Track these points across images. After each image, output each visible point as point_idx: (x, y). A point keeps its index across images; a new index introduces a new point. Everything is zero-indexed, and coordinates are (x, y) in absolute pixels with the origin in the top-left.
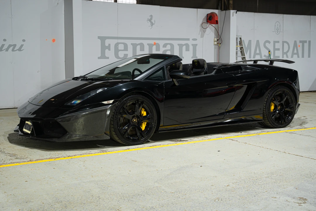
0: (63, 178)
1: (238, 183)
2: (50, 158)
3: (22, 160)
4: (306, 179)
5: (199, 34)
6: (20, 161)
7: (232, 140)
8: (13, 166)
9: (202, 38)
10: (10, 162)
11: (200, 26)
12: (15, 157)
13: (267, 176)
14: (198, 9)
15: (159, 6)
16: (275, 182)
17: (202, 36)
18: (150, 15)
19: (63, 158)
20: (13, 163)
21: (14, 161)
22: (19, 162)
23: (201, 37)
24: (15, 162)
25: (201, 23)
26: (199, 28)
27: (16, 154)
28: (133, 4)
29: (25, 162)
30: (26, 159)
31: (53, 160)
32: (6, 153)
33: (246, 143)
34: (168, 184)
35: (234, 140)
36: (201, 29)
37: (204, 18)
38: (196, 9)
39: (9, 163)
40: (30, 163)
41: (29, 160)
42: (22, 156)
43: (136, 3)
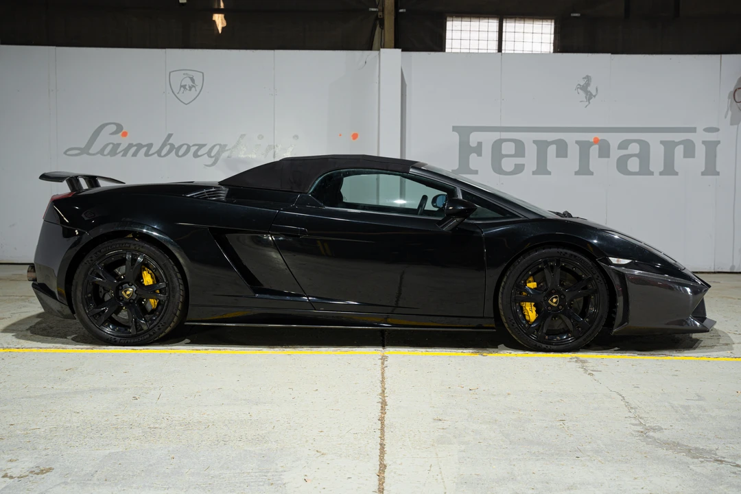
5: (726, 117)
7: (384, 358)
11: (729, 98)
14: (723, 56)
15: (609, 55)
18: (584, 76)
23: (732, 124)
25: (732, 89)
28: (541, 55)
38: (717, 57)
43: (552, 51)
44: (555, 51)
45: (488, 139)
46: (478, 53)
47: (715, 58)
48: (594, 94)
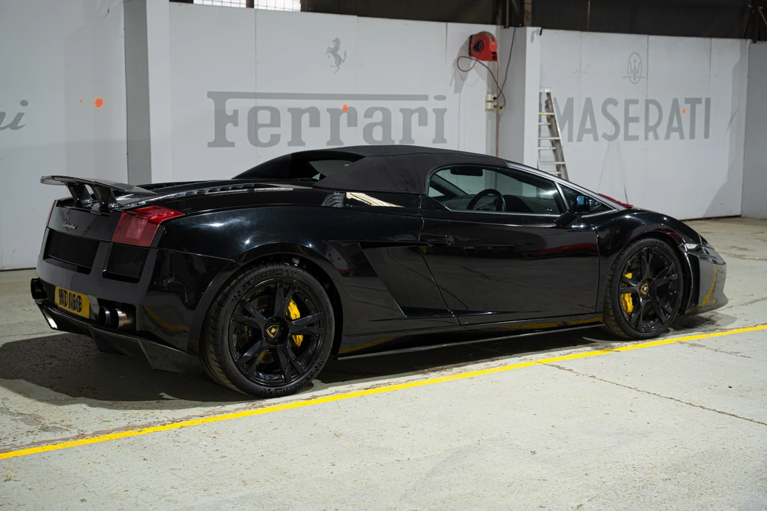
0: (172, 487)
1: (601, 500)
2: (127, 428)
3: (59, 436)
4: (759, 484)
5: (451, 85)
6: (52, 438)
7: (558, 367)
8: (40, 454)
9: (458, 94)
10: (29, 441)
11: (453, 66)
12: (40, 426)
13: (666, 477)
14: (450, 25)
15: (355, 17)
16: (689, 496)
17: (458, 90)
19: (160, 428)
20: (39, 444)
21: (38, 439)
22: (53, 441)
23: (456, 92)
24: (44, 442)
25: (456, 57)
26: (450, 69)
27: (40, 417)
28: (293, 13)
29: (67, 439)
30: (67, 430)
31: (134, 433)
32: (13, 414)
33: (594, 377)
34: (434, 504)
35: (563, 368)
36: (455, 74)
37: (463, 46)
38: (443, 25)
39: (28, 445)
40: (81, 442)
41: (75, 433)
42: (57, 420)
43: (300, 9)
44: (303, 9)
45: (244, 106)
47: (440, 26)
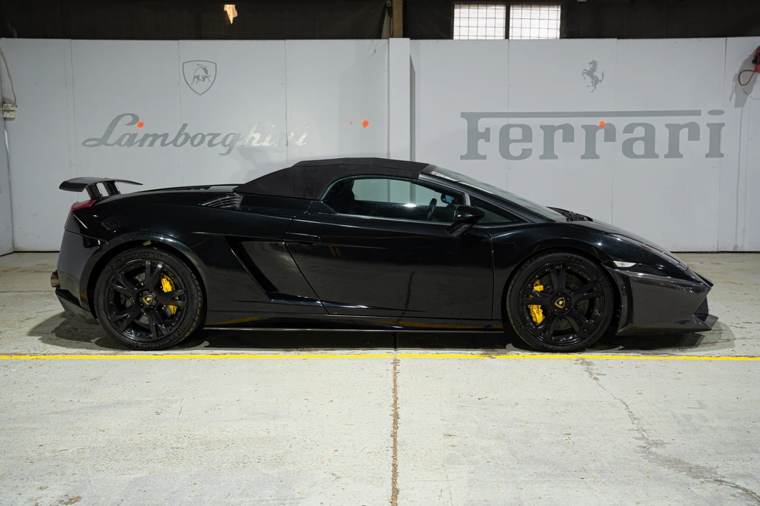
5: (730, 100)
9: (740, 109)
11: (734, 80)
14: (729, 39)
15: (615, 41)
17: (740, 104)
18: (591, 61)
23: (737, 106)
25: (737, 72)
26: (730, 83)
36: (735, 87)
37: (746, 61)
38: (722, 40)
43: (558, 37)
44: (562, 37)
45: (496, 124)
46: (485, 40)
47: (720, 41)
48: (600, 78)
